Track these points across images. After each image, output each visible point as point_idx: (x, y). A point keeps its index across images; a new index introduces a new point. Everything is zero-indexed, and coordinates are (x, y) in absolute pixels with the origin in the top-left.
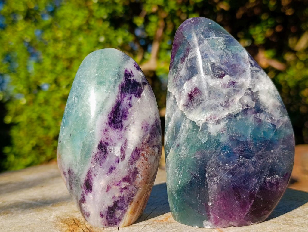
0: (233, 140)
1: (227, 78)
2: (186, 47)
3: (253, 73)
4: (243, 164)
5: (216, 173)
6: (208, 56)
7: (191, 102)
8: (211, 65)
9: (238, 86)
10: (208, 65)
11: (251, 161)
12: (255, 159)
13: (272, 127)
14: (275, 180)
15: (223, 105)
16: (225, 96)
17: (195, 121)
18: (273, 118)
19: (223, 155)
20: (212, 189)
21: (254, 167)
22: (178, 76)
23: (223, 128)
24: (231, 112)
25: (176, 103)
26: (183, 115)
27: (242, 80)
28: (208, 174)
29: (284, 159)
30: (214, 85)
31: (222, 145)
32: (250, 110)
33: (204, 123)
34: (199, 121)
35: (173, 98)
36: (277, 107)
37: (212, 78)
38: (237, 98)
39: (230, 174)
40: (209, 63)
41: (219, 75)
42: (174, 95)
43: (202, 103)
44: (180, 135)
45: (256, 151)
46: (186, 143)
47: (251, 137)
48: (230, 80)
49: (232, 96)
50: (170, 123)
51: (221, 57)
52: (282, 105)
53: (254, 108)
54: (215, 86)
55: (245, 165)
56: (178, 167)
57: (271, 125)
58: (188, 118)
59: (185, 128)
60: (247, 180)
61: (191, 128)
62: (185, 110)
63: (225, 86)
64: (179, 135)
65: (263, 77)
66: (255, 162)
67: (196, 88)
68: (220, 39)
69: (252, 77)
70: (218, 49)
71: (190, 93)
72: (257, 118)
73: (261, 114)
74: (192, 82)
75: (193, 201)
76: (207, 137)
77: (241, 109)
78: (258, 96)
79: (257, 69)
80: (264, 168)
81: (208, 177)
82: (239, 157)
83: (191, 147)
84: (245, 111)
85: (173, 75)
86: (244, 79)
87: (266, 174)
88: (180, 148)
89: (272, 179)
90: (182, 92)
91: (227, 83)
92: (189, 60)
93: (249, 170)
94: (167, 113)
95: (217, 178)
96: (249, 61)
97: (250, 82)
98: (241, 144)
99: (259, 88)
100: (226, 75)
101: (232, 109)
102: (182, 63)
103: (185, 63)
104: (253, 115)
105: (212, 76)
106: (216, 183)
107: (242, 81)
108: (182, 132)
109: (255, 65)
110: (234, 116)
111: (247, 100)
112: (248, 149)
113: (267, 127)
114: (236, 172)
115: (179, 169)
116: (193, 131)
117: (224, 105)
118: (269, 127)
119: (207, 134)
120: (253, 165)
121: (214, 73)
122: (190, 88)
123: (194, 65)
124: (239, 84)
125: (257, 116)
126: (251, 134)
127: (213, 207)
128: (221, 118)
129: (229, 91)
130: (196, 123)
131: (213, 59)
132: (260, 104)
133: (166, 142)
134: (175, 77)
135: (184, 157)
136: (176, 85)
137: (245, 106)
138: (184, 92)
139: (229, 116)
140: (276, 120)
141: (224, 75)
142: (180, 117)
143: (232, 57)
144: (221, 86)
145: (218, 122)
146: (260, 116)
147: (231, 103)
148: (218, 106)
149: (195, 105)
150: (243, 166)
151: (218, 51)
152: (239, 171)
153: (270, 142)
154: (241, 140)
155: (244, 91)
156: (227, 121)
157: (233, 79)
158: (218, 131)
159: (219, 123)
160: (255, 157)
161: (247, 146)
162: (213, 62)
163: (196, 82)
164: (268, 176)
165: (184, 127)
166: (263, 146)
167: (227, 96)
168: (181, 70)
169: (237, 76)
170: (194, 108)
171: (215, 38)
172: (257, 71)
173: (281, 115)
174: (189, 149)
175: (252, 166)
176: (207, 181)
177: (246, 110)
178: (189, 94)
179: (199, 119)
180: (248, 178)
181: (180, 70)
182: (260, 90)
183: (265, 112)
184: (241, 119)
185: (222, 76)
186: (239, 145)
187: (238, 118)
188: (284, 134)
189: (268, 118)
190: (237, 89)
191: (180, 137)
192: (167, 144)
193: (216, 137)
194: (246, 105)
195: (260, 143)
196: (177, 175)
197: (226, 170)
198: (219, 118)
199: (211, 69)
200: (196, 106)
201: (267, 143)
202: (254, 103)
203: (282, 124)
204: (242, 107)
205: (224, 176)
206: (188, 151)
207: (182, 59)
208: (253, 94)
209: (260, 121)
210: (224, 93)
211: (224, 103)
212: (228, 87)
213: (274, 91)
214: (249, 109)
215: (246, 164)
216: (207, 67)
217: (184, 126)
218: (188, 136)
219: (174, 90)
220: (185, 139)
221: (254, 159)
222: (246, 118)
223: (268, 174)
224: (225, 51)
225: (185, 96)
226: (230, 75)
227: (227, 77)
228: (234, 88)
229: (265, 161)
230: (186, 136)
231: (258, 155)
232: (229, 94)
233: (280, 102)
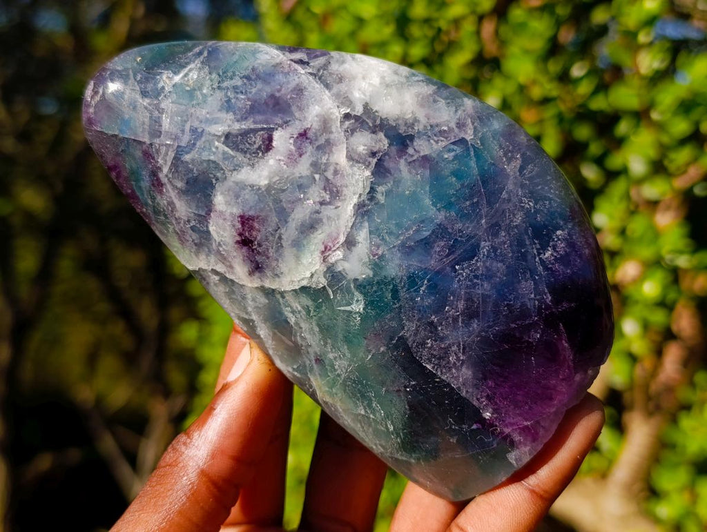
0: (413, 250)
1: (282, 139)
2: (139, 154)
3: (321, 76)
4: (476, 277)
5: (443, 346)
6: (200, 130)
7: (259, 253)
8: (223, 144)
9: (319, 134)
10: (217, 148)
11: (484, 255)
12: (487, 244)
13: (458, 150)
14: (562, 245)
15: (328, 200)
16: (314, 178)
17: (305, 283)
18: (446, 128)
19: (422, 299)
20: (464, 384)
21: (502, 261)
22: (182, 225)
23: (371, 247)
24: (355, 200)
25: (232, 281)
26: (269, 293)
27: (314, 113)
28: (430, 361)
29: (539, 188)
30: (270, 178)
31: (401, 281)
32: (387, 157)
33: (325, 273)
34: (312, 275)
35: (214, 276)
36: (431, 99)
37: (253, 166)
38: (340, 157)
39: (470, 320)
40: (217, 143)
41: (259, 148)
42: (212, 269)
43: (283, 237)
44: (301, 337)
45: (474, 227)
46: (329, 341)
47: (439, 210)
48: (291, 137)
49: (325, 164)
50: (259, 329)
51: (228, 106)
52: (436, 87)
53: (390, 145)
54: (273, 178)
55: (482, 275)
56: (358, 400)
57: (455, 147)
58: (285, 292)
59: (298, 316)
60: (512, 297)
61: (308, 302)
62: (262, 281)
63: (293, 158)
64: (298, 338)
65: (346, 66)
66: (494, 249)
67: (242, 217)
68: (190, 70)
69: (327, 86)
70: (204, 96)
71: (238, 238)
72: (414, 161)
73: (415, 144)
74: (221, 212)
75: (451, 440)
76: (356, 293)
77: (368, 173)
78: (377, 114)
79: (321, 61)
80: (521, 244)
81: (433, 368)
82: (456, 271)
83: (347, 340)
84: (381, 170)
85: (168, 231)
86: (317, 107)
87: (535, 251)
88: (327, 362)
89: (554, 248)
90: (221, 249)
91: (292, 147)
92: (170, 176)
93: (497, 277)
94: (233, 314)
95: (453, 354)
96: (292, 60)
97: (334, 101)
98: (434, 242)
99: (363, 96)
100: (274, 133)
101: (351, 189)
102: (161, 192)
103: (169, 187)
104: (402, 161)
105: (249, 165)
106: (462, 364)
107: (317, 116)
108: (301, 328)
109: (310, 58)
110: (368, 199)
111: (363, 142)
112: (456, 239)
113: (451, 159)
114: (478, 307)
115: (363, 402)
116: (318, 307)
117: (327, 198)
118: (453, 154)
119: (352, 286)
120: (496, 258)
121: (245, 152)
122: (228, 228)
123: (190, 175)
124: (316, 126)
125: (412, 156)
126: (434, 204)
127: (500, 414)
128: (349, 230)
129: (310, 162)
130: (310, 287)
131: (216, 125)
132: (396, 126)
133: (289, 372)
134: (177, 233)
135: (350, 372)
136: (196, 244)
137: (370, 159)
138: (224, 247)
139: (359, 209)
140: (454, 127)
141: (270, 139)
142: (267, 301)
143: (251, 85)
144: (285, 167)
145: (350, 243)
146: (415, 150)
147: (338, 181)
148: (318, 212)
149: (271, 252)
150: (479, 281)
151: (210, 99)
152: (480, 299)
153: (485, 182)
154: (427, 234)
155: (340, 130)
156: (366, 224)
157: (295, 129)
158: (367, 260)
159: (354, 245)
160: (485, 241)
161: (450, 234)
162: (223, 134)
163: (229, 204)
164: (541, 251)
165: (294, 314)
166: (478, 202)
167: (317, 173)
168: (174, 208)
169: (297, 115)
170: (277, 260)
171: (177, 79)
172: (325, 66)
173: (454, 109)
174: (346, 347)
175: (495, 264)
176: (440, 378)
177: (379, 164)
178: (238, 242)
179: (308, 275)
180: (511, 294)
181: (172, 211)
182: (367, 99)
183: (419, 132)
184: (388, 194)
185: (267, 142)
186: (432, 248)
187: (381, 198)
188: (494, 139)
189: (436, 138)
190: (322, 141)
191: (305, 339)
192: (294, 375)
193: (374, 276)
194: (370, 157)
195: (468, 203)
196: (371, 416)
197: (455, 320)
198: (346, 233)
199: (232, 149)
200: (277, 251)
201: (480, 191)
202: (381, 135)
203: (473, 124)
204: (367, 167)
205: (462, 335)
206: (349, 355)
207: (153, 185)
208: (364, 120)
209: (426, 159)
210: (304, 174)
211: (324, 194)
212: (301, 156)
213: (396, 73)
214: (383, 158)
215: (480, 272)
216: (220, 156)
217: (293, 312)
218: (318, 325)
219: (201, 258)
220: (318, 336)
221: (485, 246)
222: (394, 182)
223: (538, 246)
224: (225, 84)
225: (235, 254)
226: (281, 126)
227: (281, 136)
228: (315, 146)
229: (509, 228)
230: (316, 329)
231: (486, 229)
232: (315, 166)
233: (427, 85)
